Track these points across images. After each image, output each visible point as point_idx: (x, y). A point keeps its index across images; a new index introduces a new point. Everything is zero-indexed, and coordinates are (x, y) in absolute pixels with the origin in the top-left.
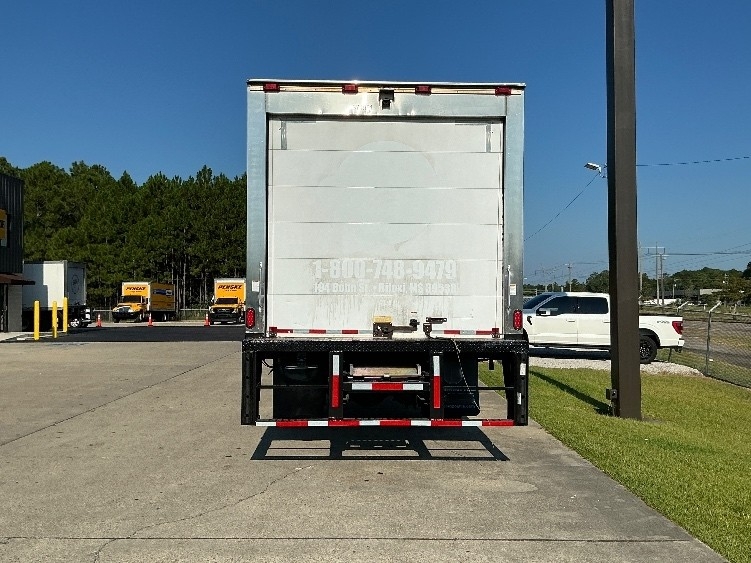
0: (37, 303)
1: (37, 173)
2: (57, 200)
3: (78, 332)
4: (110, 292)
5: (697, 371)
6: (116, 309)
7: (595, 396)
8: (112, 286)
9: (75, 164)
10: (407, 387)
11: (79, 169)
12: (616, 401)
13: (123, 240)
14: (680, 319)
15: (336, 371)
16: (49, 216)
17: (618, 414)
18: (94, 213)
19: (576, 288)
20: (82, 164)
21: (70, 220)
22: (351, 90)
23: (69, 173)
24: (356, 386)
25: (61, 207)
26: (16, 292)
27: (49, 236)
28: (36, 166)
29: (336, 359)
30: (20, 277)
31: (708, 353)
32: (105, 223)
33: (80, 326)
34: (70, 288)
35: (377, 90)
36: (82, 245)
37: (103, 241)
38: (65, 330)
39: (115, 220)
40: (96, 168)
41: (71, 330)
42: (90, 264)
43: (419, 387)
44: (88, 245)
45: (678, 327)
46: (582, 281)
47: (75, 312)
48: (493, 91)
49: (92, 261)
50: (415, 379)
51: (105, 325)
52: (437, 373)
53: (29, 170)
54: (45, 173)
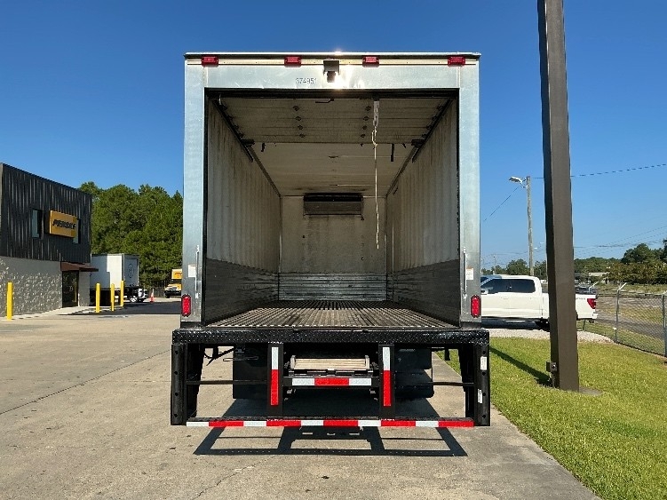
0: (98, 284)
1: (115, 192)
2: (128, 211)
3: (137, 305)
4: (164, 276)
5: (607, 339)
6: (167, 289)
7: (534, 366)
8: (167, 272)
9: (142, 186)
10: (354, 382)
11: (145, 190)
12: (556, 374)
13: (174, 239)
14: (593, 297)
15: (275, 365)
16: (122, 223)
17: (557, 385)
18: (154, 219)
19: (499, 271)
20: (147, 186)
21: (137, 225)
22: (293, 62)
23: (138, 193)
24: (297, 382)
25: (131, 216)
26: (84, 276)
27: (123, 237)
28: (114, 188)
29: (275, 351)
30: (87, 266)
31: (617, 323)
32: (161, 227)
33: (138, 301)
34: (127, 273)
35: (322, 62)
36: (145, 243)
37: (160, 240)
38: (122, 305)
39: (168, 225)
40: (157, 188)
41: (126, 305)
42: (150, 257)
43: (367, 382)
44: (149, 243)
45: (592, 303)
46: (504, 267)
47: (130, 291)
48: (446, 62)
49: (152, 254)
50: (363, 374)
51: (157, 300)
52: (387, 366)
53: (110, 190)
54: (120, 193)
